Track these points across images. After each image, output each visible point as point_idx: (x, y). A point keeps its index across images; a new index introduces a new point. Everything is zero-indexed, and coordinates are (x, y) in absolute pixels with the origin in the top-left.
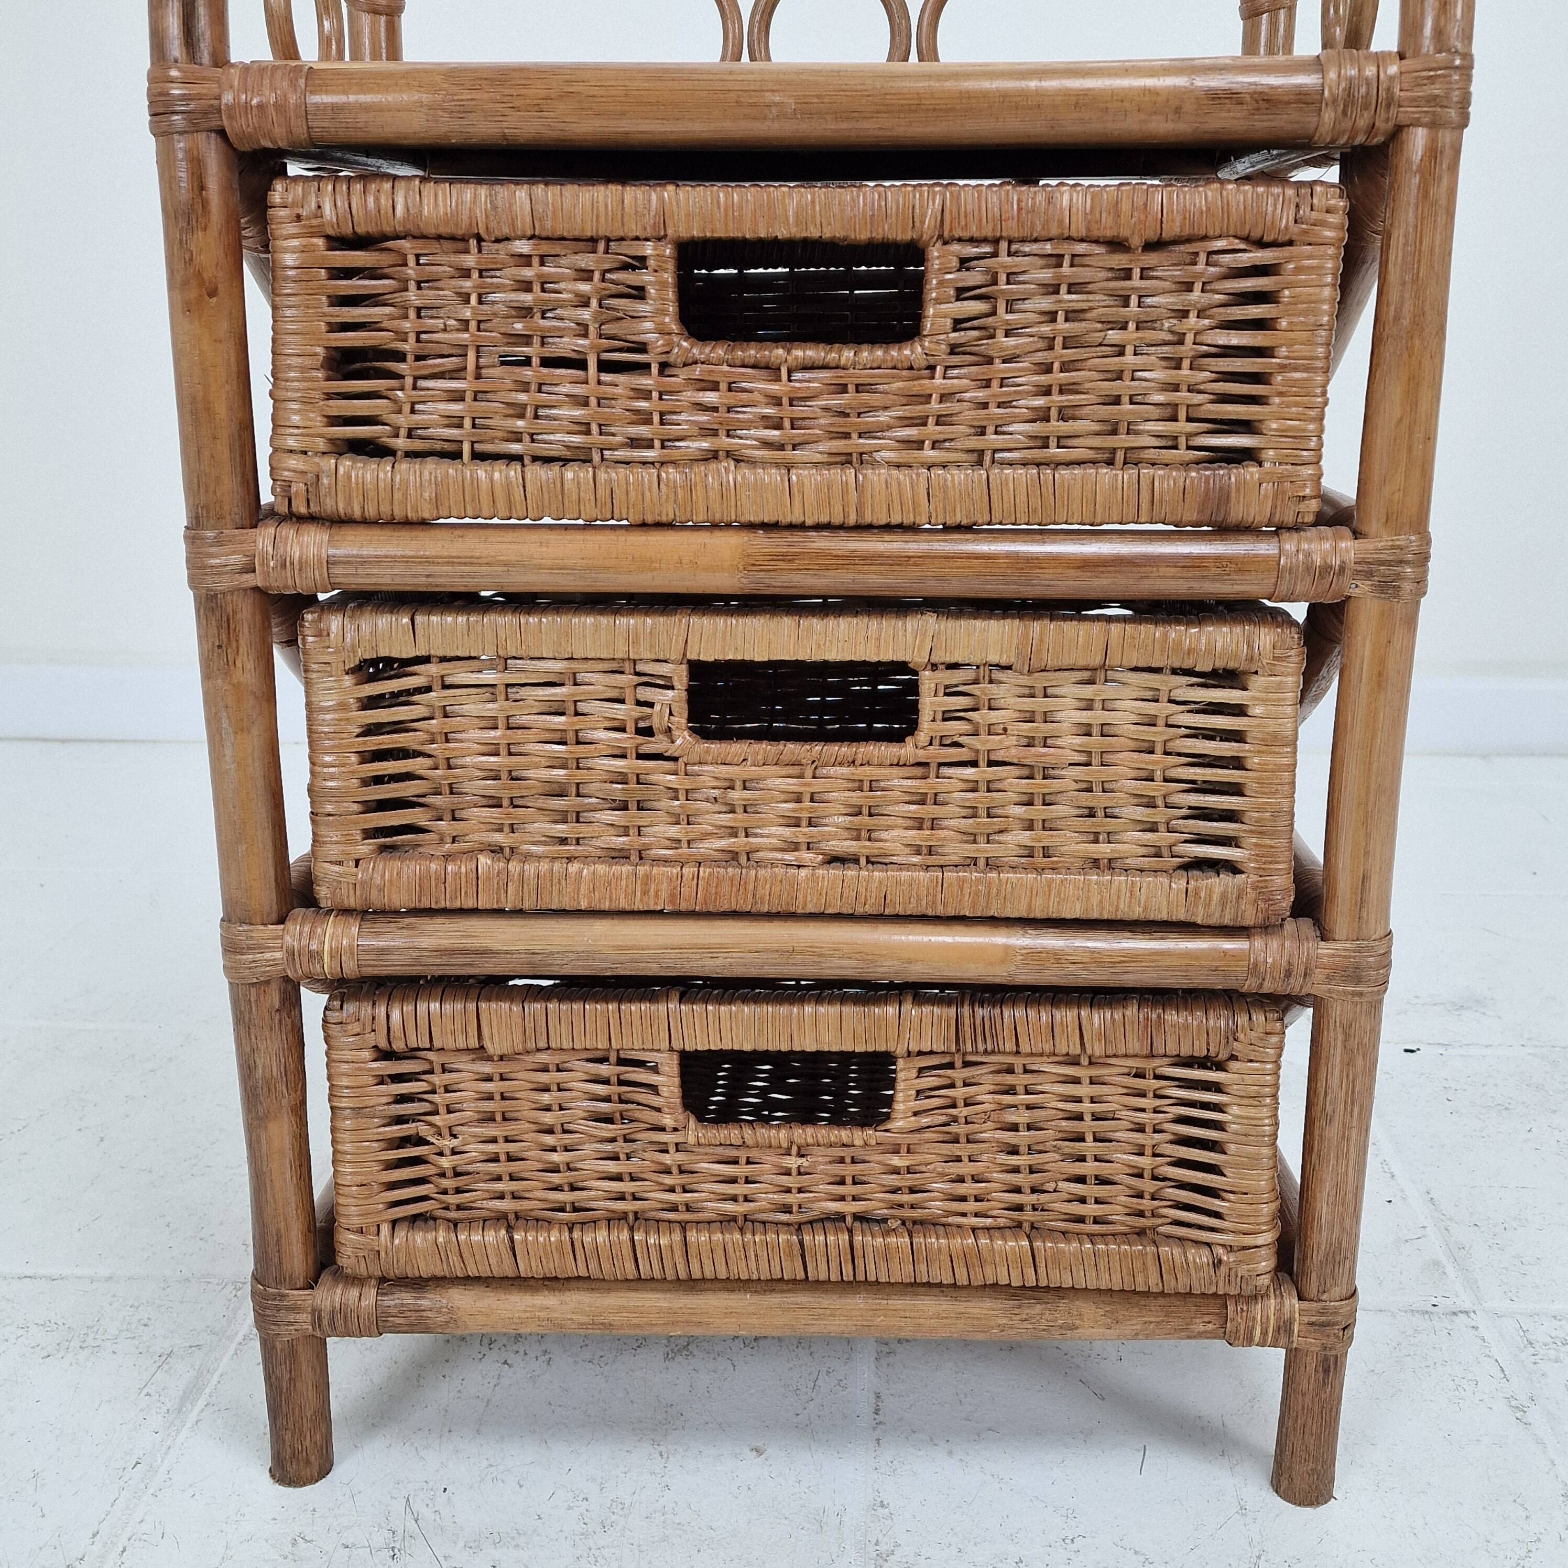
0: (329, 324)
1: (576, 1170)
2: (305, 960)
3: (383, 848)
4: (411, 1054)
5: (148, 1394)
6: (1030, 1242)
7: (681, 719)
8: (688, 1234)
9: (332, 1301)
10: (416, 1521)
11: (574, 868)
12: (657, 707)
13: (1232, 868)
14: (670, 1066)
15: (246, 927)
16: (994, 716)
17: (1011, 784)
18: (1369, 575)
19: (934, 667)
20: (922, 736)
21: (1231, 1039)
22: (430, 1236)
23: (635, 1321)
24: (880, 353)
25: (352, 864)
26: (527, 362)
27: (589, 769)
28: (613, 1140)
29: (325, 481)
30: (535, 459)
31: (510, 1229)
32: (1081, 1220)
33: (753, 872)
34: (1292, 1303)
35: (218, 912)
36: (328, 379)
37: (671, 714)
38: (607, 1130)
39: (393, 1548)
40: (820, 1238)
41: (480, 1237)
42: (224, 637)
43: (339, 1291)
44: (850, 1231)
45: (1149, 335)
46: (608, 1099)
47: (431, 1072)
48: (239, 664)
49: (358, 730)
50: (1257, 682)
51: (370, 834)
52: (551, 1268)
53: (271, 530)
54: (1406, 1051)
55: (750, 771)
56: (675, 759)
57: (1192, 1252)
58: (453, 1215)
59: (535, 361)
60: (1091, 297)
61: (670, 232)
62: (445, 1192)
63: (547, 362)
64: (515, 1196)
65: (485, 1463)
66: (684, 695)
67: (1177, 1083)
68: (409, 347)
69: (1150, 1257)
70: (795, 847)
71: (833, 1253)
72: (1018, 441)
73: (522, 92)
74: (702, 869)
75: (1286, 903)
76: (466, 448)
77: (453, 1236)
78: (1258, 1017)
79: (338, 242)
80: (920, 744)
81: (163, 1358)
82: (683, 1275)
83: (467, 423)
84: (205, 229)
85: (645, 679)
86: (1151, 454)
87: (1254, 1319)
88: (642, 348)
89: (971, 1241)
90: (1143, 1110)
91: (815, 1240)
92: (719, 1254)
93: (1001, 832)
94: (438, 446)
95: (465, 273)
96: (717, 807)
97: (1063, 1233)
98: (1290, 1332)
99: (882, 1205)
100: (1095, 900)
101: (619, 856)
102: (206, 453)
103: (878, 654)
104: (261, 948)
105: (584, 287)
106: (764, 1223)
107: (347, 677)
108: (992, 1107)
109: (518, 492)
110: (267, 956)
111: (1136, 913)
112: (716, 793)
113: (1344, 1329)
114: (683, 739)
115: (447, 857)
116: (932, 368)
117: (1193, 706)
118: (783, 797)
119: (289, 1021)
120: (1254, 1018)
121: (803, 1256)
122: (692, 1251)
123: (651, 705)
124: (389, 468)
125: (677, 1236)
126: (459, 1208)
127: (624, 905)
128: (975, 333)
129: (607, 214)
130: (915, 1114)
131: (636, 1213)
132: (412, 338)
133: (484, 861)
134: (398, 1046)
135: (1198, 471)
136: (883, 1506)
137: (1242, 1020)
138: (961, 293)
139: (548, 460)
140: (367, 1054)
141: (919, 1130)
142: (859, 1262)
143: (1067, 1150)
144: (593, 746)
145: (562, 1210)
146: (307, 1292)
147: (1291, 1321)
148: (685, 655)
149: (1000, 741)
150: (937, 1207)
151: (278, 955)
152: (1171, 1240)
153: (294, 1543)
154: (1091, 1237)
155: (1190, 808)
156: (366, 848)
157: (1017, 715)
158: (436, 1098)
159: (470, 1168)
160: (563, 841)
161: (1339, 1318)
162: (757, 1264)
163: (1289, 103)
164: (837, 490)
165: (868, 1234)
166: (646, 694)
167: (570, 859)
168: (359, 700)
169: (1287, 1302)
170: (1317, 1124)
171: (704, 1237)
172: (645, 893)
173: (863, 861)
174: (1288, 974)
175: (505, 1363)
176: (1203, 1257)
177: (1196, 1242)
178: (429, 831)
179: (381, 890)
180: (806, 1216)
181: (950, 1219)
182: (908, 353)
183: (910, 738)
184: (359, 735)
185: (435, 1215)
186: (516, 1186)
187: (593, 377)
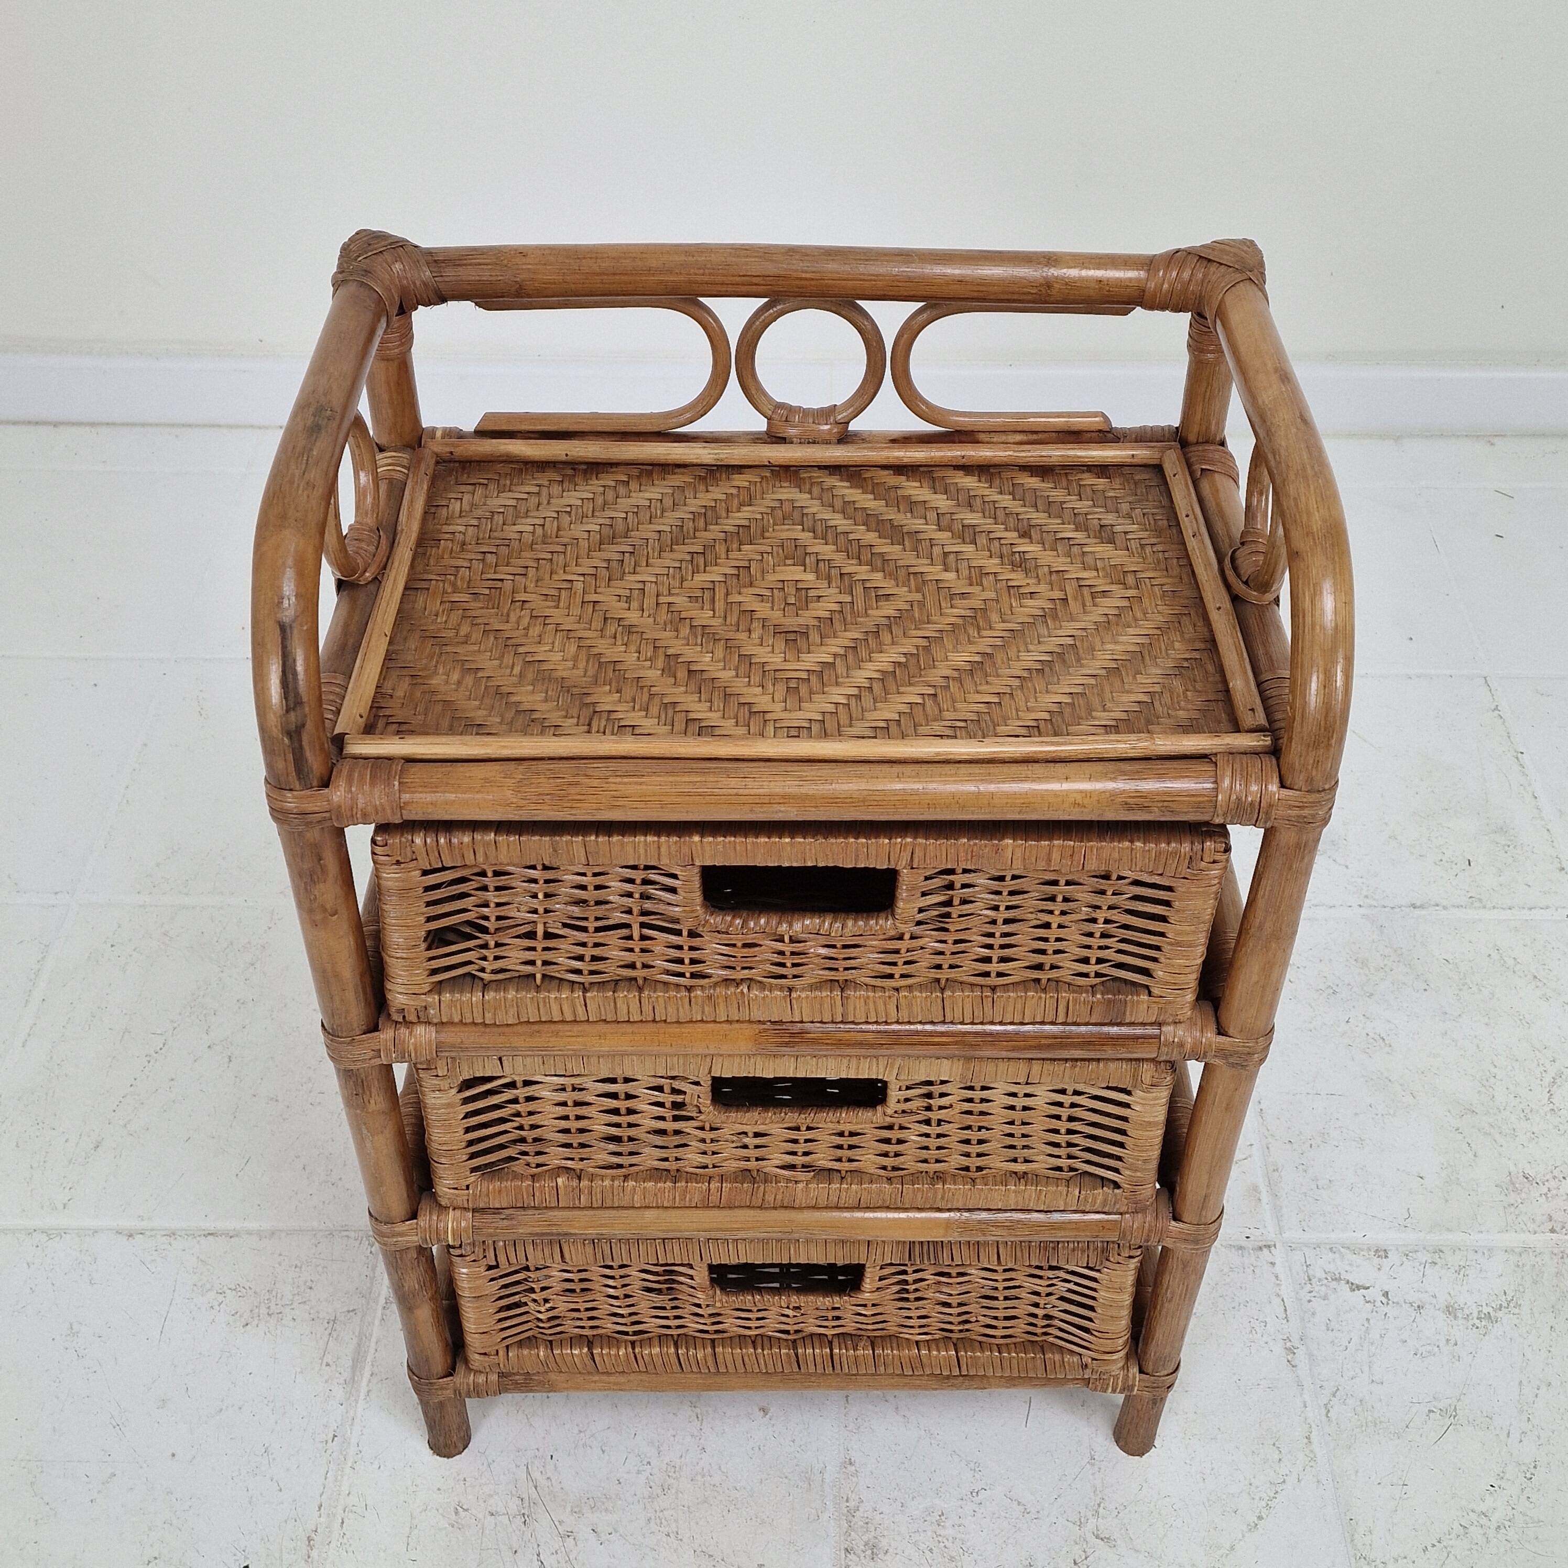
0: (426, 917)
1: (636, 1315)
2: (434, 1235)
3: (486, 1175)
6: (957, 1353)
7: (706, 1100)
8: (717, 1350)
10: (536, 1487)
12: (688, 1094)
13: (1115, 1184)
14: (702, 1267)
15: (390, 1226)
16: (944, 1101)
17: (954, 1132)
18: (1225, 1057)
20: (889, 1109)
22: (534, 1350)
24: (861, 923)
25: (464, 1186)
26: (584, 929)
27: (637, 1126)
29: (432, 1012)
31: (590, 1345)
32: (992, 1336)
33: (762, 1188)
34: (1134, 1370)
36: (428, 949)
37: (699, 1097)
39: (524, 1514)
40: (809, 1351)
41: (569, 1351)
42: (360, 1089)
43: (471, 1377)
44: (831, 1343)
45: (1070, 917)
48: (372, 1101)
49: (462, 1117)
50: (1138, 1093)
51: (476, 1169)
52: (620, 1367)
55: (761, 1128)
56: (703, 1121)
57: (1067, 1358)
59: (591, 928)
60: (1026, 896)
61: (698, 863)
62: (542, 1328)
63: (598, 930)
64: (592, 1327)
66: (709, 1089)
68: (491, 925)
69: (1039, 1359)
70: (792, 1167)
71: (818, 1360)
72: (967, 972)
73: (578, 805)
74: (724, 1185)
76: (539, 976)
77: (550, 1353)
79: (430, 871)
80: (887, 1113)
81: (331, 1324)
82: (713, 1371)
83: (539, 963)
84: (324, 882)
86: (1069, 979)
87: (1108, 1384)
88: (675, 920)
89: (915, 1352)
90: (1040, 1285)
91: (806, 1349)
92: (739, 1362)
93: (946, 1157)
94: (517, 974)
95: (535, 881)
96: (734, 1145)
97: (980, 1342)
98: (1132, 1390)
99: (855, 1329)
103: (857, 1076)
104: (401, 1234)
105: (628, 887)
106: (770, 1337)
107: (452, 1089)
109: (580, 1006)
110: (407, 1238)
112: (734, 1138)
113: (1169, 1388)
114: (709, 1110)
115: (534, 1177)
116: (902, 933)
118: (785, 1140)
121: (798, 1362)
122: (720, 1360)
123: (685, 1093)
124: (481, 994)
125: (709, 1350)
126: (555, 1334)
127: (667, 1205)
128: (936, 913)
129: (646, 855)
130: (878, 1288)
131: (679, 1335)
132: (493, 919)
135: (1103, 994)
136: (851, 1464)
138: (924, 894)
139: (602, 985)
140: (483, 1269)
142: (837, 1364)
143: (983, 1304)
144: (640, 1115)
146: (449, 1379)
147: (1133, 1386)
148: (710, 1072)
149: (947, 1112)
150: (892, 1329)
151: (415, 1238)
152: (1054, 1347)
153: (457, 1513)
154: (999, 1345)
155: (1087, 1147)
156: (473, 1178)
157: (961, 1098)
158: (532, 1283)
159: (560, 1315)
160: (620, 1166)
161: (1164, 1383)
162: (766, 1365)
165: (843, 1346)
166: (680, 1086)
167: (626, 1177)
168: (463, 1099)
169: (1131, 1370)
170: (1160, 1298)
171: (728, 1351)
172: (683, 1199)
173: (843, 1172)
176: (1076, 1359)
177: (1072, 1352)
178: (519, 1160)
180: (800, 1335)
181: (901, 1335)
182: (882, 924)
183: (879, 1108)
184: (463, 1119)
185: (536, 1338)
186: (592, 1323)
187: (636, 936)
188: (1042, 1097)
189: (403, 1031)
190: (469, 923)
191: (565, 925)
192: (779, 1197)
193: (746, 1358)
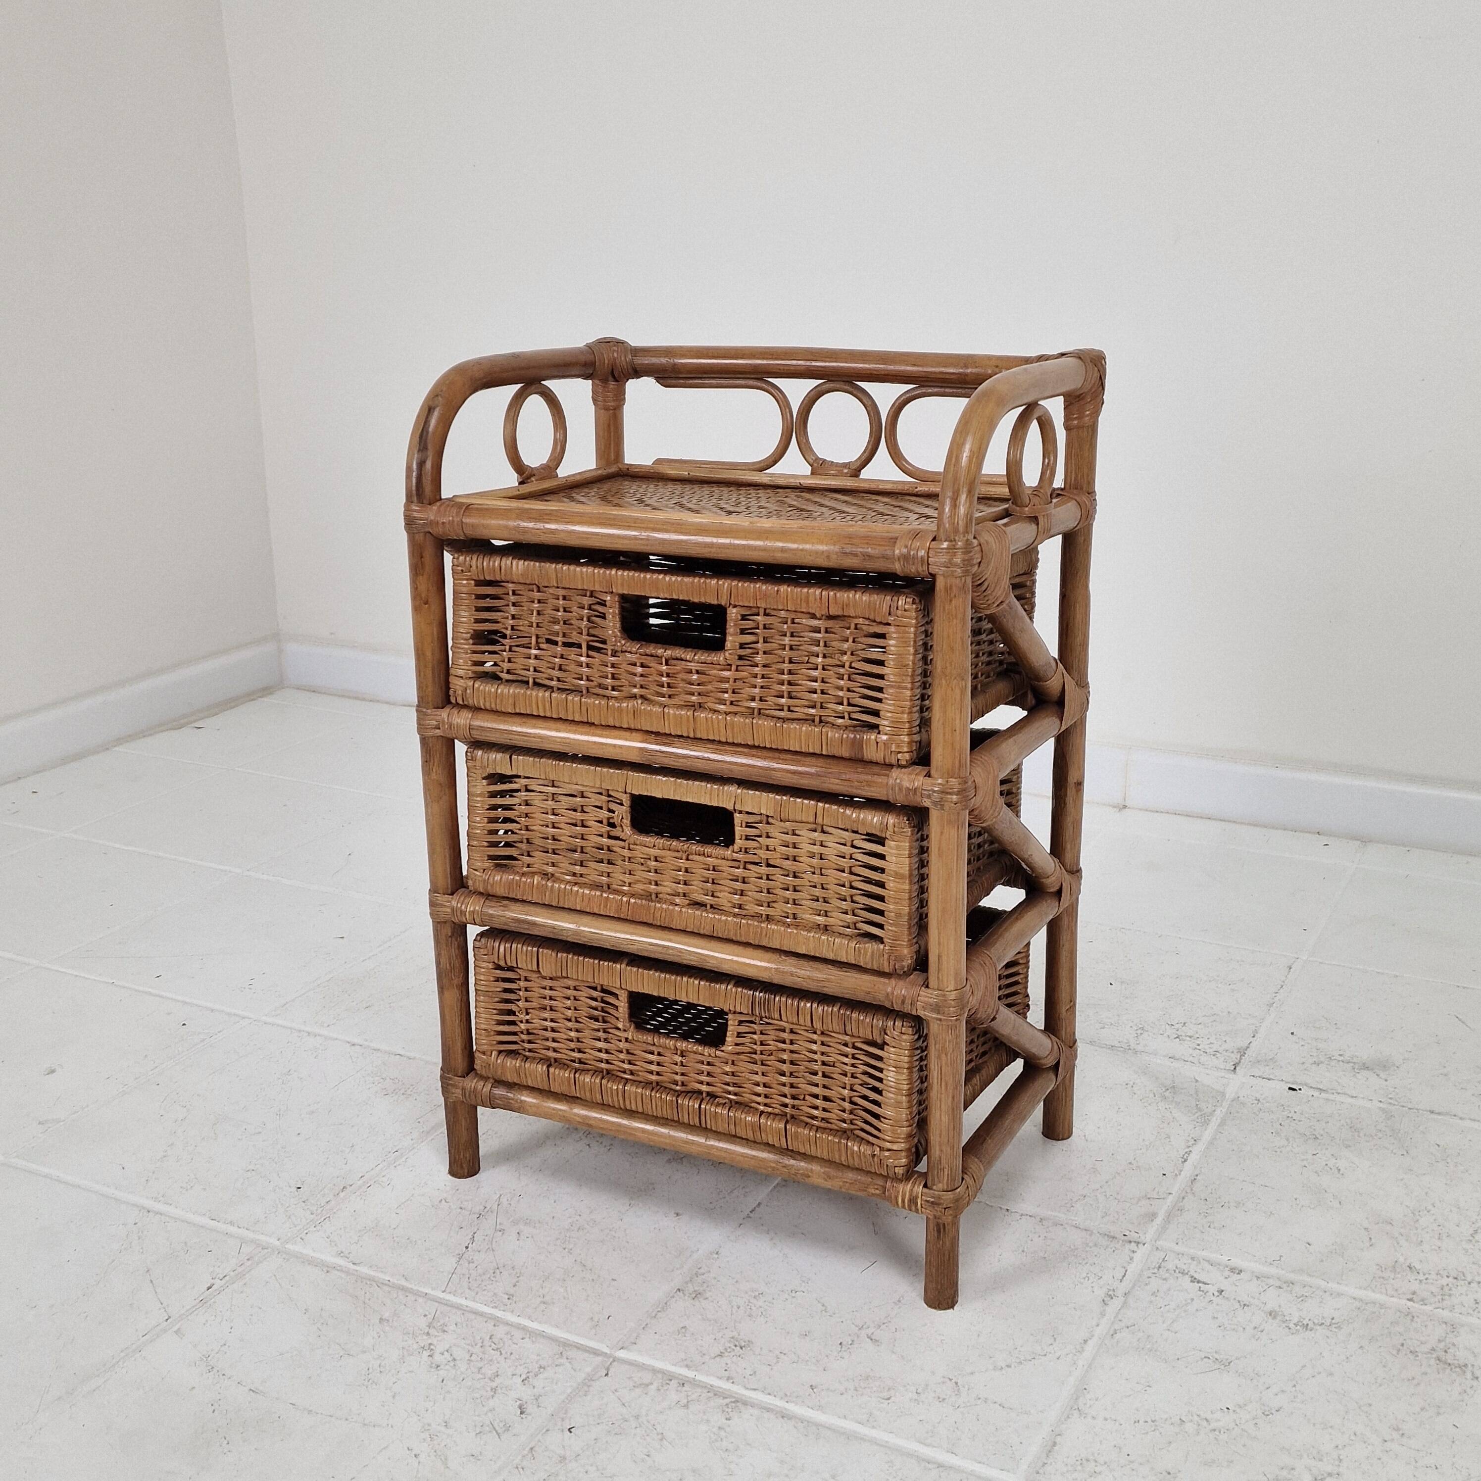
0: (475, 619)
1: (582, 1042)
2: (459, 914)
3: (497, 865)
4: (511, 969)
5: (419, 1122)
6: (786, 1124)
7: (627, 822)
8: (627, 1086)
9: (471, 1086)
10: (499, 1205)
11: (575, 889)
12: (616, 813)
13: (880, 940)
14: (623, 996)
15: (438, 895)
16: (769, 841)
17: (778, 878)
19: (740, 812)
20: (736, 847)
21: (883, 1033)
22: (514, 1062)
23: (602, 1126)
24: (706, 655)
25: (482, 871)
26: (555, 643)
27: (587, 840)
28: (598, 1030)
29: (468, 691)
30: (559, 689)
31: (549, 1066)
32: (814, 1118)
33: (656, 904)
34: (919, 1187)
35: (428, 886)
36: (473, 644)
37: (622, 818)
38: (596, 1025)
39: (481, 1214)
40: (687, 1101)
41: (535, 1067)
42: (428, 757)
43: (475, 1081)
44: (702, 1100)
45: (828, 661)
46: (596, 1009)
47: (519, 979)
48: (434, 770)
49: (488, 807)
50: (889, 844)
51: (491, 857)
52: (564, 1089)
53: (448, 710)
54: (1290, 1089)
55: (658, 852)
56: (624, 841)
57: (865, 1147)
58: (527, 1054)
59: (560, 644)
60: (801, 639)
61: (616, 590)
62: (523, 1041)
63: (565, 645)
64: (555, 1050)
65: (546, 1188)
66: (628, 809)
67: (864, 1053)
69: (843, 1145)
70: (677, 894)
71: (691, 1110)
72: (770, 705)
74: (632, 899)
75: (907, 962)
76: (531, 681)
77: (523, 1064)
78: (898, 1023)
79: (479, 583)
80: (735, 851)
82: (622, 1107)
83: (532, 669)
84: (422, 575)
85: (611, 799)
86: (831, 719)
87: (899, 1192)
88: (604, 642)
89: (756, 1119)
90: (846, 1064)
91: (684, 1102)
92: (639, 1099)
93: (773, 902)
94: (520, 678)
95: (532, 601)
96: (643, 868)
97: (803, 1123)
98: (917, 1204)
99: (721, 1090)
100: (811, 946)
101: (598, 886)
102: (422, 674)
103: (711, 802)
104: (441, 906)
105: (582, 611)
106: (663, 1088)
107: (484, 781)
108: (775, 1048)
109: (548, 705)
110: (444, 909)
111: (831, 956)
112: (642, 860)
113: (945, 1209)
114: (628, 831)
115: (523, 874)
116: (731, 665)
117: (864, 851)
118: (673, 868)
119: (456, 943)
120: (896, 1023)
121: (677, 1108)
122: (627, 1095)
123: (613, 812)
124: (497, 687)
125: (622, 1086)
126: (530, 1050)
127: (596, 911)
128: (750, 651)
129: (588, 580)
130: (737, 1045)
131: (605, 1070)
132: (510, 628)
133: (537, 879)
134: (502, 963)
135: (853, 731)
137: (890, 1023)
138: (743, 632)
139: (563, 690)
140: (491, 966)
141: (738, 1054)
142: (703, 1118)
143: (808, 1079)
144: (589, 829)
145: (574, 1062)
147: (917, 1197)
148: (628, 790)
149: (772, 854)
150: (747, 1097)
151: (449, 910)
152: (857, 1138)
153: (440, 1201)
154: (818, 1129)
155: (864, 904)
156: (488, 864)
157: (781, 842)
158: (521, 993)
159: (535, 1031)
160: (574, 874)
161: (942, 1201)
162: (657, 1108)
163: (879, 558)
164: (684, 719)
165: (710, 1104)
166: (613, 806)
167: (576, 884)
168: (489, 792)
171: (634, 1089)
172: (606, 906)
173: (708, 906)
174: (903, 1002)
175: (589, 1145)
176: (869, 1150)
177: (868, 1142)
178: (517, 860)
179: (492, 886)
180: (683, 1089)
181: (753, 1105)
182: (719, 657)
183: (731, 847)
184: (488, 809)
185: (520, 1054)
186: (555, 1045)
187: (584, 654)
188: (832, 849)
189: (455, 711)
190: (495, 632)
191: (549, 641)
192: (663, 914)
193: (644, 1096)
